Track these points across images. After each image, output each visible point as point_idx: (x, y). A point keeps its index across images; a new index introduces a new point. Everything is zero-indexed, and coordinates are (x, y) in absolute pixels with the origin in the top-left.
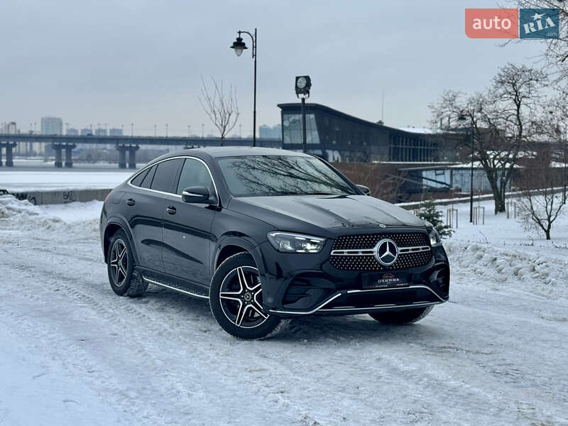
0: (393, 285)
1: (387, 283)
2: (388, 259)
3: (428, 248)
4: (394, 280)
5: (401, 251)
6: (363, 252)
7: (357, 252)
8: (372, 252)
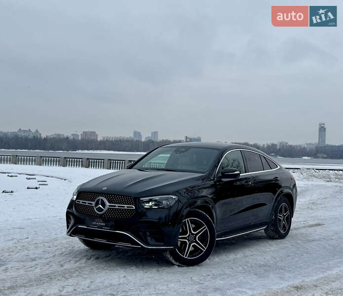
0: (101, 227)
1: (97, 225)
2: (100, 210)
3: (133, 207)
4: (102, 224)
5: (110, 206)
6: (89, 203)
7: (86, 203)
8: (92, 204)
